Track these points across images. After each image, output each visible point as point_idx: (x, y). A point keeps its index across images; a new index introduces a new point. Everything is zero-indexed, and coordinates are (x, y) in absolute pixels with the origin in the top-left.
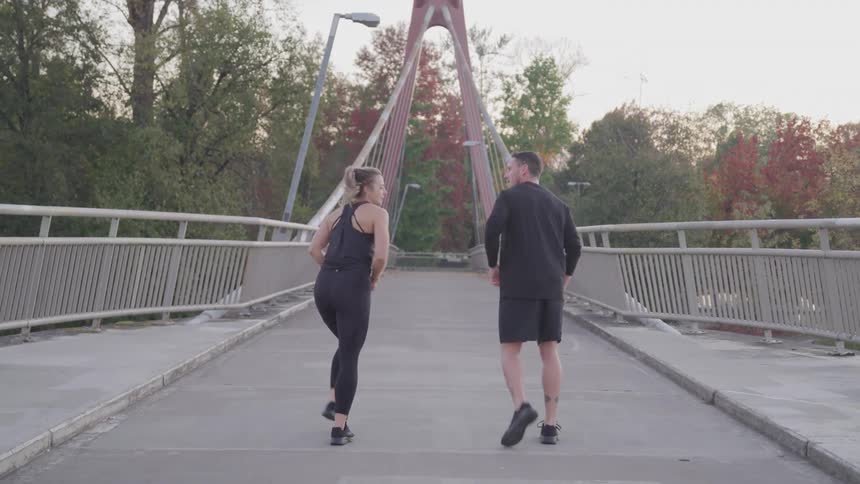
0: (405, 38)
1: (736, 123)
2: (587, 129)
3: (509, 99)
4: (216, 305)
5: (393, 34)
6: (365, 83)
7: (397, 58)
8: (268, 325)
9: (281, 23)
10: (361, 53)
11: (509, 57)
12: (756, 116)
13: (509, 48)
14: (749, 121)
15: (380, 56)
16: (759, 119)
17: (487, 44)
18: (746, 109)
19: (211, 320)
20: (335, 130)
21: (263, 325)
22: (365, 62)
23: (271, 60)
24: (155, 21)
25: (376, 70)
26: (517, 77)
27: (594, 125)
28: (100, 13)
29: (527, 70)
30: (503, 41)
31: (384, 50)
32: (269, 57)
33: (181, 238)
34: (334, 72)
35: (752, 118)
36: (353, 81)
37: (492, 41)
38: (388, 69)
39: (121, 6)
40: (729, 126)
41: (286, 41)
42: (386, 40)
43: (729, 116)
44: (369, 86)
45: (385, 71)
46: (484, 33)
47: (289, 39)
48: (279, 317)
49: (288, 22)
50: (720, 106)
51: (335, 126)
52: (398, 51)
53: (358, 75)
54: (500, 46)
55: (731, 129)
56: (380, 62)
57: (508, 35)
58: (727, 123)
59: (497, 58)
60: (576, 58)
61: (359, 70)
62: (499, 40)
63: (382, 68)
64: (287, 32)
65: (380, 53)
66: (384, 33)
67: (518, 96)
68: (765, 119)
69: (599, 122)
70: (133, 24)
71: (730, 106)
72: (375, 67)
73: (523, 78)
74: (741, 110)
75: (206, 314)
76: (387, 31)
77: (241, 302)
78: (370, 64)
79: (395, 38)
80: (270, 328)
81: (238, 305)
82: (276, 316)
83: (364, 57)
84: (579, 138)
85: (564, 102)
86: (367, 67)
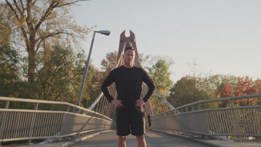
0: (117, 56)
1: (222, 81)
2: (176, 83)
3: (151, 74)
4: (53, 137)
5: (113, 55)
6: (104, 71)
7: (114, 62)
8: (71, 144)
9: (77, 49)
10: (103, 61)
11: (149, 62)
12: (228, 78)
13: (149, 59)
14: (226, 80)
15: (109, 62)
16: (229, 79)
17: (142, 58)
18: (225, 76)
19: (49, 143)
20: (95, 86)
21: (69, 144)
22: (104, 64)
23: (73, 61)
24: (35, 50)
25: (108, 66)
26: (153, 66)
27: (178, 82)
28: (17, 48)
29: (156, 64)
30: (147, 57)
31: (110, 60)
32: (73, 60)
33: (36, 110)
34: (94, 68)
35: (227, 79)
36: (100, 70)
37: (144, 57)
38: (112, 66)
39: (24, 46)
40: (220, 82)
41: (78, 54)
42: (110, 57)
43: (220, 78)
44: (106, 71)
45: (110, 66)
46: (141, 55)
47: (79, 54)
48: (75, 141)
49: (79, 49)
50: (217, 75)
51: (95, 85)
52: (115, 60)
53: (102, 68)
54: (146, 58)
55: (221, 83)
56: (109, 64)
57: (149, 55)
58: (219, 81)
59: (145, 62)
60: (170, 62)
61: (102, 67)
62: (146, 57)
63: (110, 65)
64: (78, 51)
65: (109, 61)
66: (110, 54)
67: (153, 72)
68: (231, 79)
69: (179, 81)
70: (28, 51)
71: (220, 75)
72: (107, 65)
73: (155, 67)
74: (223, 77)
75: (47, 141)
76: (111, 54)
77: (60, 135)
78: (106, 64)
79: (113, 56)
80: (72, 145)
81: (59, 137)
82: (74, 141)
83: (104, 62)
84: (173, 86)
85: (169, 74)
86: (105, 65)
